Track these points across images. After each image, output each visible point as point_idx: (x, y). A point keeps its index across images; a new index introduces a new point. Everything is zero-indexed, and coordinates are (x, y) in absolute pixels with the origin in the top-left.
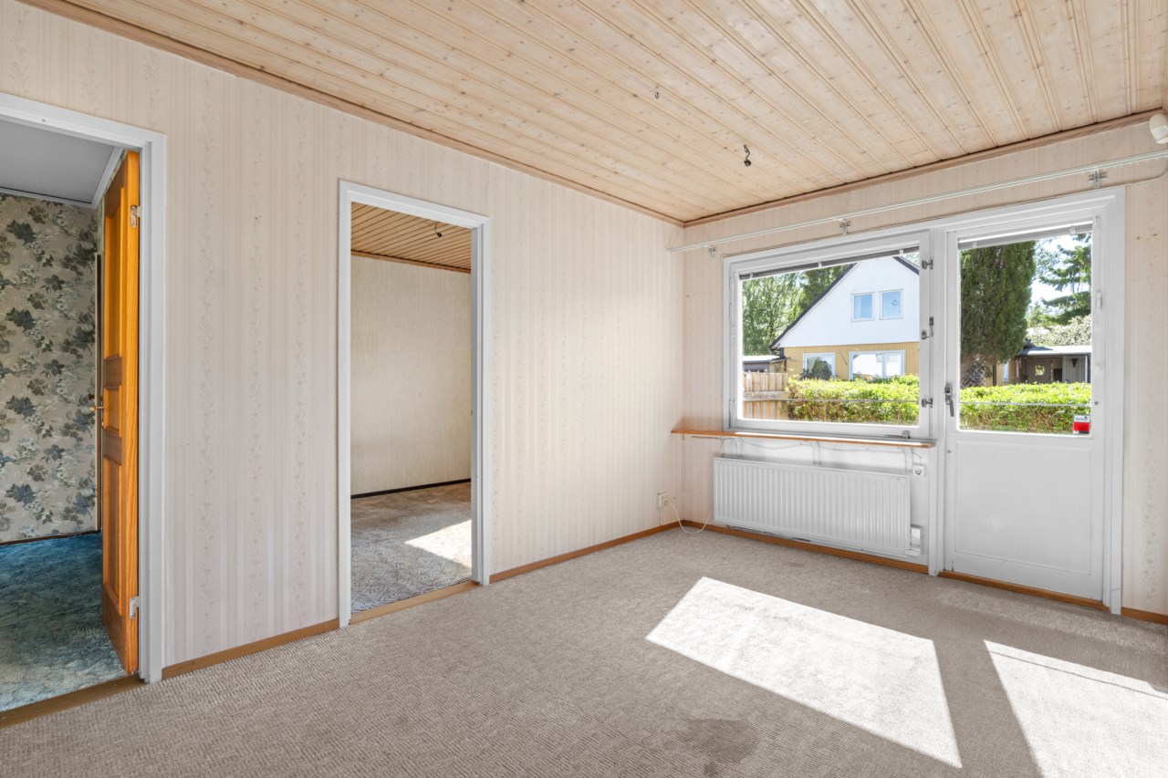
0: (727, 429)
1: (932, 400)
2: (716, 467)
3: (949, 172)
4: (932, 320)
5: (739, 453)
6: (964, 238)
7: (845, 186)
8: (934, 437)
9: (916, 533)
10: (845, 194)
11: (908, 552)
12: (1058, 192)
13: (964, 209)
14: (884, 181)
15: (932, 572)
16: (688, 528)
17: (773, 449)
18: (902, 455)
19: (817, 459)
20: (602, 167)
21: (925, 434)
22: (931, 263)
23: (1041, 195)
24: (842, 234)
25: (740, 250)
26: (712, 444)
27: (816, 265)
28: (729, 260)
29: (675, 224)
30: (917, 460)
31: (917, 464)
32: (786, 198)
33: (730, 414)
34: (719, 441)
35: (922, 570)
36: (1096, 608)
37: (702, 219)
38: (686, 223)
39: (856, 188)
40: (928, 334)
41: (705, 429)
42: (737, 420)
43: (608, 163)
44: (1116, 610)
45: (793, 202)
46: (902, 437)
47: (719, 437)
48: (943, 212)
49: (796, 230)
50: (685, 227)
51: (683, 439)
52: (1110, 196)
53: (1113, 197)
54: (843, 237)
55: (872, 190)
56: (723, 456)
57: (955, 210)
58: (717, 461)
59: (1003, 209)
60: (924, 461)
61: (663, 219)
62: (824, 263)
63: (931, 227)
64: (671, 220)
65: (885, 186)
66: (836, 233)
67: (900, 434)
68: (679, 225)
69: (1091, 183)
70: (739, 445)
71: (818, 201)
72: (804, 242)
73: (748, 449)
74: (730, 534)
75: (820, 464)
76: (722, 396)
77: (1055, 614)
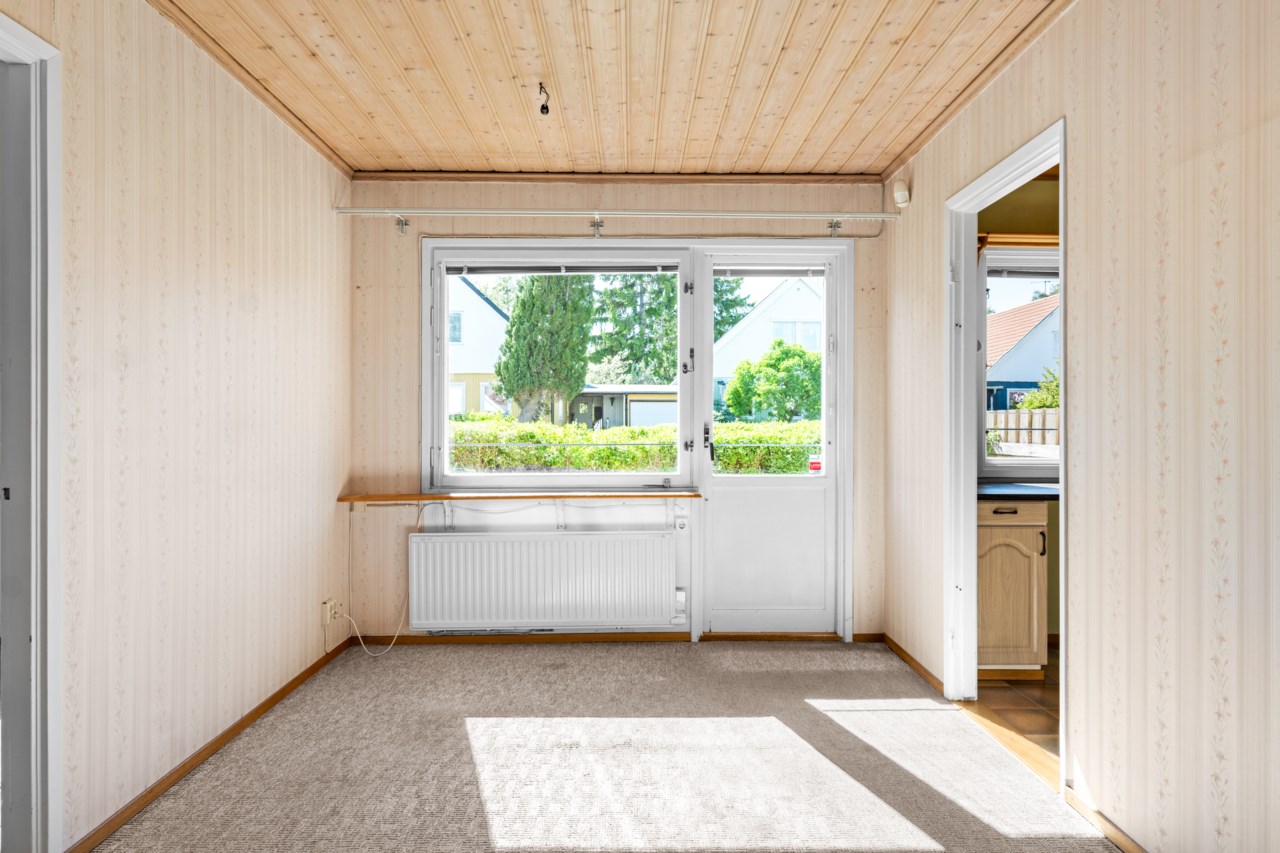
0: (429, 490)
1: (692, 442)
2: (413, 548)
3: (712, 187)
4: (692, 351)
5: (448, 522)
6: (719, 265)
7: (599, 175)
8: (694, 485)
9: (681, 596)
10: (597, 186)
11: (674, 621)
12: (805, 233)
13: (724, 232)
14: (643, 181)
15: (695, 638)
16: (373, 648)
17: (498, 514)
18: (664, 507)
19: (561, 521)
20: (295, 35)
21: (686, 482)
22: (692, 288)
23: (792, 233)
24: (594, 236)
25: (450, 232)
26: (405, 514)
27: (557, 269)
28: (429, 243)
29: (342, 169)
30: (679, 512)
31: (678, 517)
32: (521, 172)
33: (432, 468)
34: (414, 509)
35: (684, 638)
36: (832, 640)
37: (386, 173)
38: (357, 173)
39: (611, 181)
40: (689, 368)
41: (391, 491)
42: (444, 476)
43: (315, 33)
44: (849, 639)
45: (530, 180)
46: (663, 487)
47: (415, 502)
48: (705, 232)
49: (534, 218)
50: (353, 178)
51: (351, 509)
52: (842, 246)
53: (845, 247)
54: (595, 240)
55: (629, 188)
56: (421, 530)
57: (716, 232)
58: (415, 538)
59: (760, 240)
60: (685, 512)
61: (330, 158)
62: (569, 269)
63: (691, 246)
64: (340, 162)
65: (644, 186)
66: (585, 232)
67: (661, 483)
68: (346, 173)
69: (829, 231)
70: (448, 512)
71: (562, 187)
72: (544, 236)
73: (462, 515)
74: (435, 644)
75: (566, 527)
76: (420, 442)
77: (817, 655)
